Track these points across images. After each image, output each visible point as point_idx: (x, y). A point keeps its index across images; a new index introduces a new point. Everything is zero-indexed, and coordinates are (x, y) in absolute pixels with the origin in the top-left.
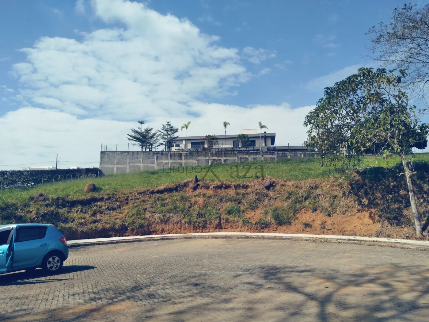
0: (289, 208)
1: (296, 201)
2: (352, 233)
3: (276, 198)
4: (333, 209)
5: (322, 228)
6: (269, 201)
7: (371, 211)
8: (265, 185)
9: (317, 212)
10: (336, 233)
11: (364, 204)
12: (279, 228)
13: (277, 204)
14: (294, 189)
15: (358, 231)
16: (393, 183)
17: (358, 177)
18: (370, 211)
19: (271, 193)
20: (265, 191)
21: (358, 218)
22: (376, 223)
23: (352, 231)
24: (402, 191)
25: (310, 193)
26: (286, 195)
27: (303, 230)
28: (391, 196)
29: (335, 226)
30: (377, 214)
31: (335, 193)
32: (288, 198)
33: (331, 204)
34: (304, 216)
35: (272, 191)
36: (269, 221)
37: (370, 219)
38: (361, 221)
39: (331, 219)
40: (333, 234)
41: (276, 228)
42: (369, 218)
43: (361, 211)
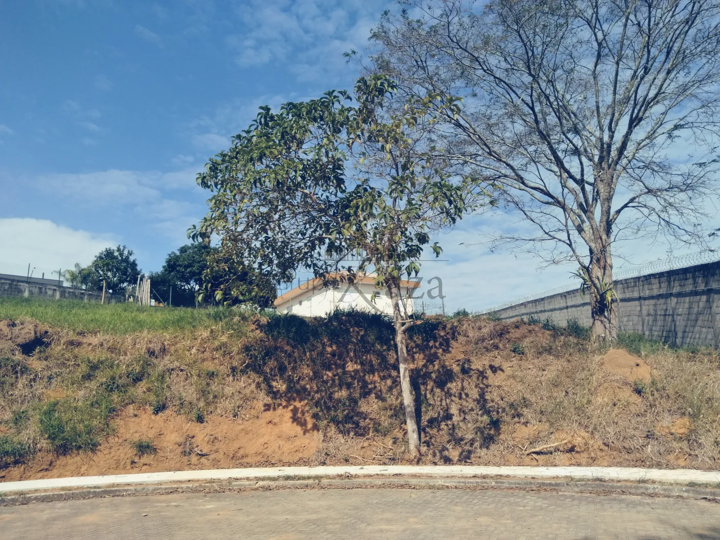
0: (92, 405)
1: (111, 387)
2: (259, 458)
3: (50, 378)
4: (208, 404)
5: (184, 453)
6: (31, 385)
7: (295, 407)
8: (20, 340)
9: (168, 412)
10: (222, 462)
11: (278, 391)
12: (58, 462)
13: (55, 393)
14: (104, 355)
15: (274, 452)
16: (331, 347)
17: (258, 334)
18: (291, 407)
19: (35, 363)
20: (19, 357)
21: (270, 422)
22: (311, 431)
23: (259, 454)
24: (349, 363)
25: (149, 365)
26: (84, 368)
27: (133, 462)
28: (330, 374)
29: (217, 445)
30: (308, 411)
31: (210, 366)
32: (88, 377)
33: (204, 393)
34: (131, 424)
35: (40, 359)
36: (31, 441)
37: (295, 423)
38: (276, 430)
39: (205, 427)
40: (216, 465)
41: (51, 463)
42: (293, 422)
43: (272, 407)
